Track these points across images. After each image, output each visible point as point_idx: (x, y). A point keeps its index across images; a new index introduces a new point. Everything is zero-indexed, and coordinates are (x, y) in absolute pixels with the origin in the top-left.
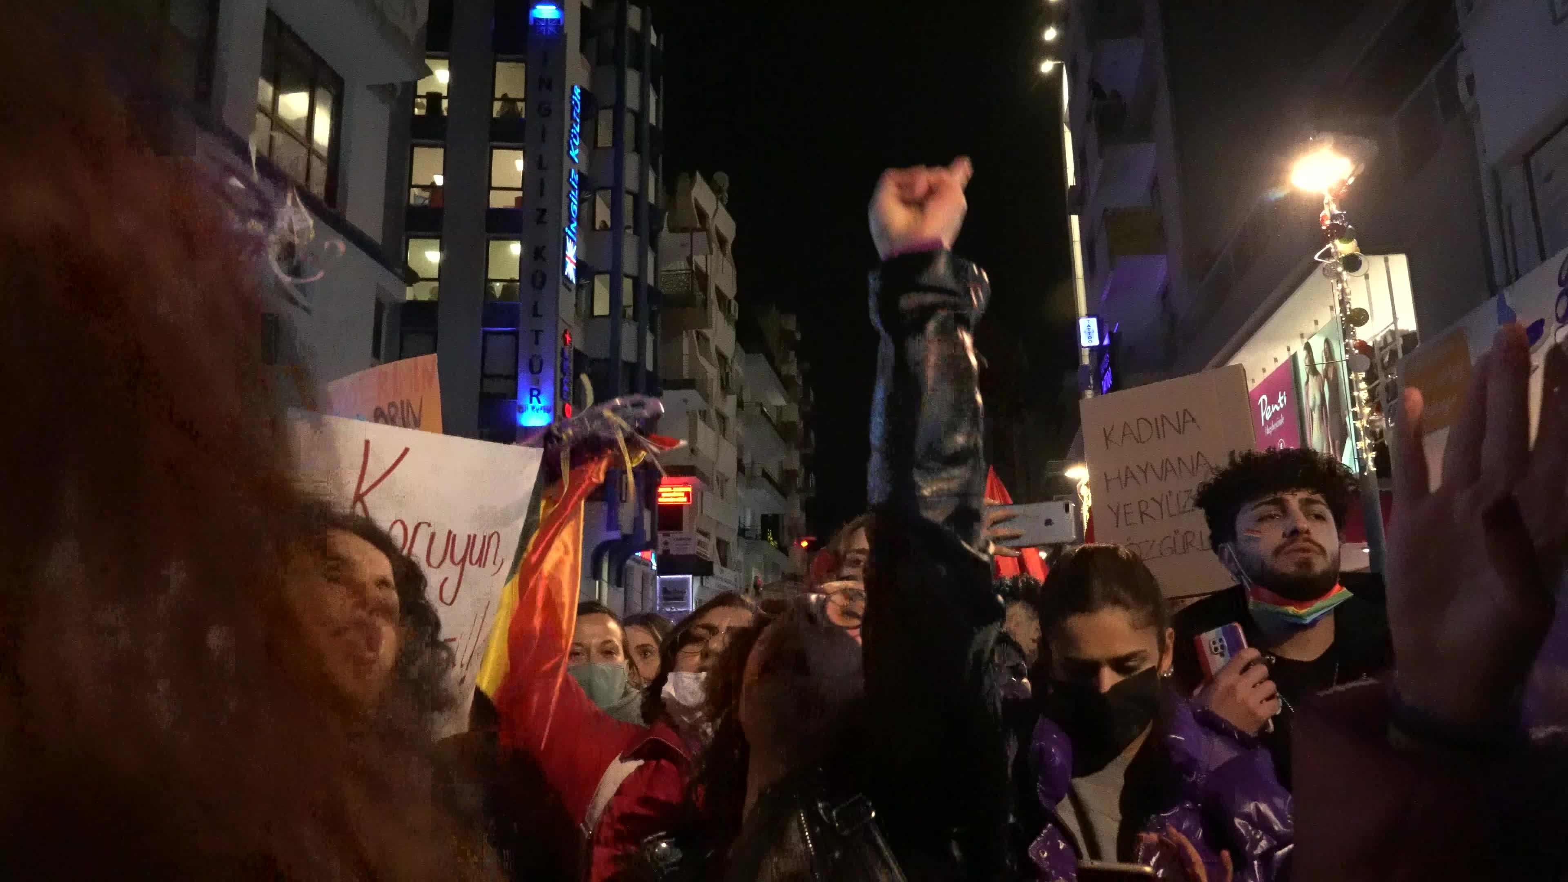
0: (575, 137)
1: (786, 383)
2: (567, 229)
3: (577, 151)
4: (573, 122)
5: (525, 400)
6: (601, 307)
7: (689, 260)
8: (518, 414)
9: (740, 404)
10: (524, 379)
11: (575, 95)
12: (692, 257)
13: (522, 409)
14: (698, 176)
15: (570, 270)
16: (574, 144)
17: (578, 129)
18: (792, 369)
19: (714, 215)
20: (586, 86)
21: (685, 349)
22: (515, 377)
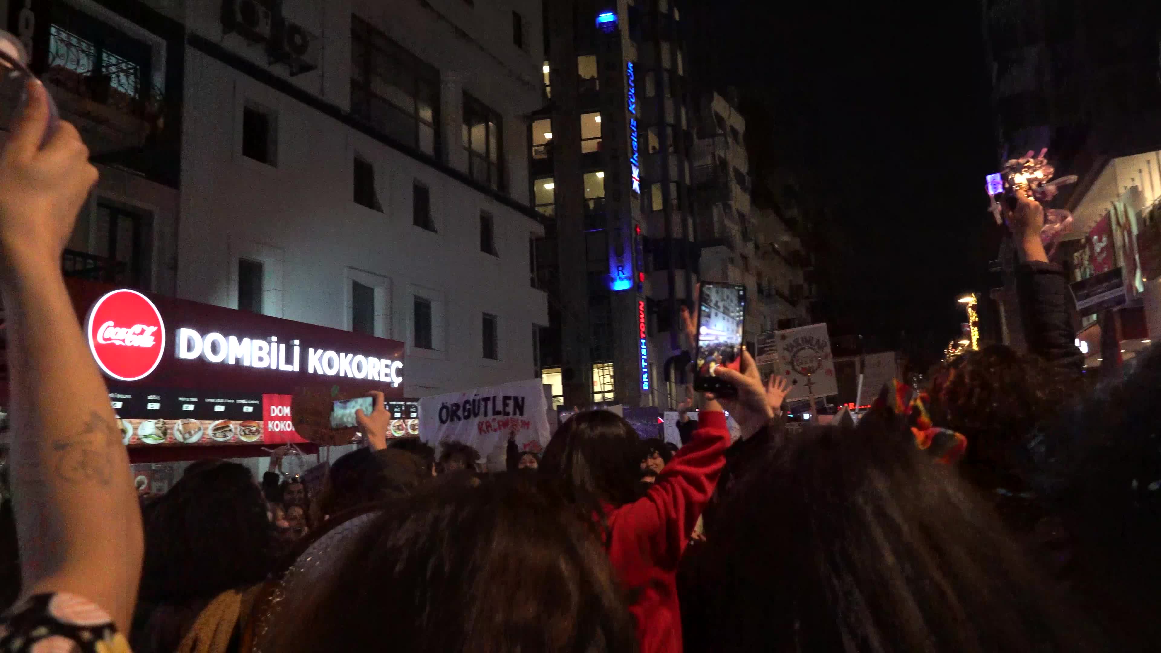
0: (632, 98)
1: (790, 225)
2: (632, 160)
3: (634, 106)
4: (629, 87)
5: (614, 273)
6: (657, 205)
7: (713, 155)
8: (611, 283)
9: (757, 247)
10: (613, 263)
11: (629, 69)
12: (714, 152)
13: (613, 280)
14: (715, 95)
15: (636, 185)
16: (631, 102)
17: (633, 91)
18: (794, 212)
19: (729, 118)
20: (635, 60)
21: (716, 219)
22: (608, 260)
